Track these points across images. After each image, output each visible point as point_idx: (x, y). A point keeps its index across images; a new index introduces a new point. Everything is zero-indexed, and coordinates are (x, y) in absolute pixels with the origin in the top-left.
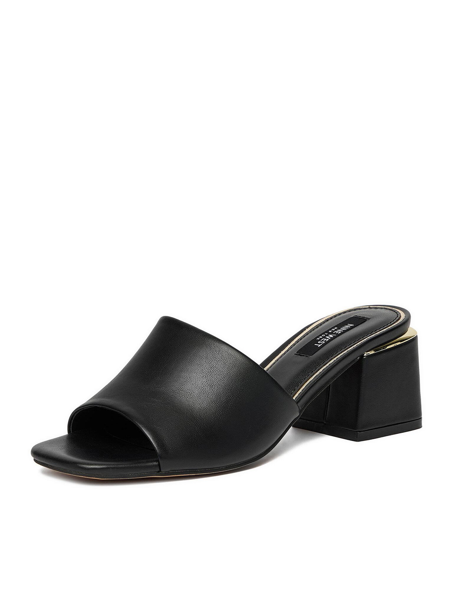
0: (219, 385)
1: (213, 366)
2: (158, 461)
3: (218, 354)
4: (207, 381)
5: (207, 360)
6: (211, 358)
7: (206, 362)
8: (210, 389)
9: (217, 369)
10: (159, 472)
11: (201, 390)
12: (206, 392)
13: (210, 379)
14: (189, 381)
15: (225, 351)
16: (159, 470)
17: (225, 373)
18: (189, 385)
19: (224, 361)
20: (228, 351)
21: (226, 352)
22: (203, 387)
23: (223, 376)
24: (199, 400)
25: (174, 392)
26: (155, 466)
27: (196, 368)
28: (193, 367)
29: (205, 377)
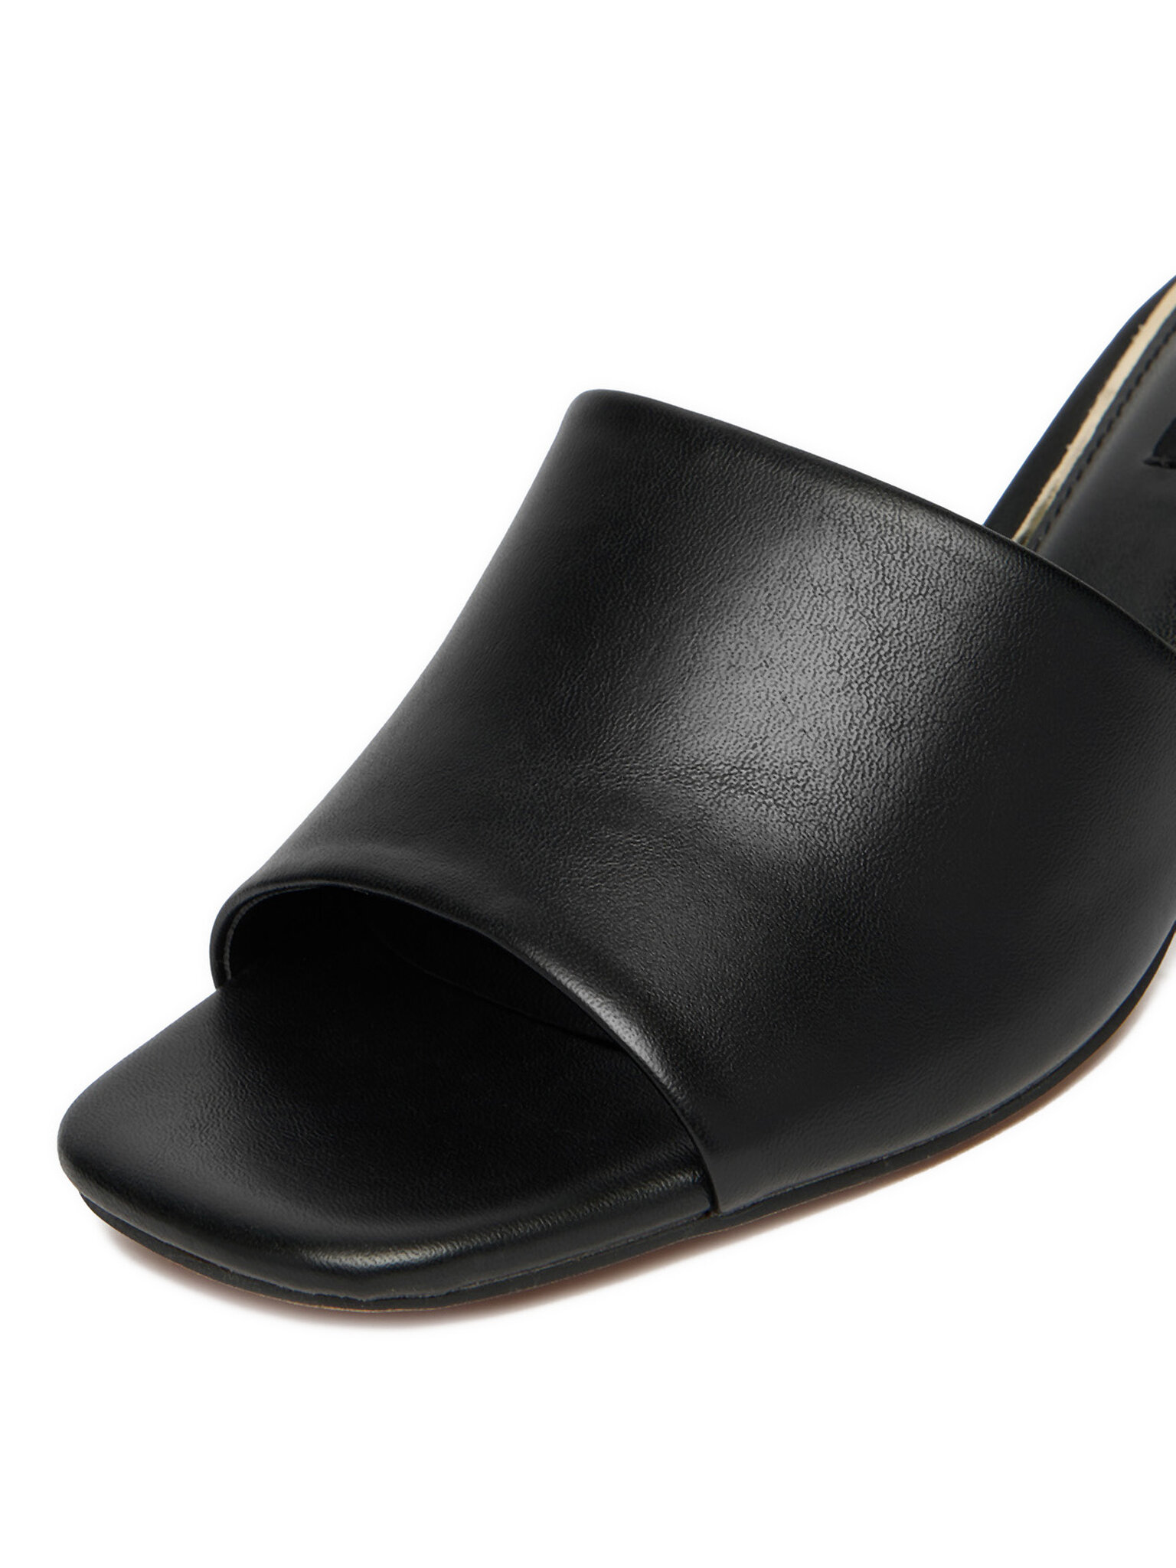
0: (929, 720)
1: (886, 629)
2: (694, 1162)
3: (904, 566)
4: (869, 708)
5: (852, 600)
6: (871, 588)
7: (851, 611)
8: (893, 745)
9: (909, 643)
10: (707, 1213)
11: (851, 758)
12: (874, 766)
13: (885, 694)
14: (781, 716)
15: (932, 547)
16: (707, 1206)
17: (950, 654)
18: (788, 737)
19: (938, 594)
20: (948, 542)
21: (939, 551)
22: (857, 738)
23: (941, 674)
24: (850, 810)
25: (721, 785)
26: (684, 1190)
27: (804, 648)
28: (789, 644)
29: (859, 688)
